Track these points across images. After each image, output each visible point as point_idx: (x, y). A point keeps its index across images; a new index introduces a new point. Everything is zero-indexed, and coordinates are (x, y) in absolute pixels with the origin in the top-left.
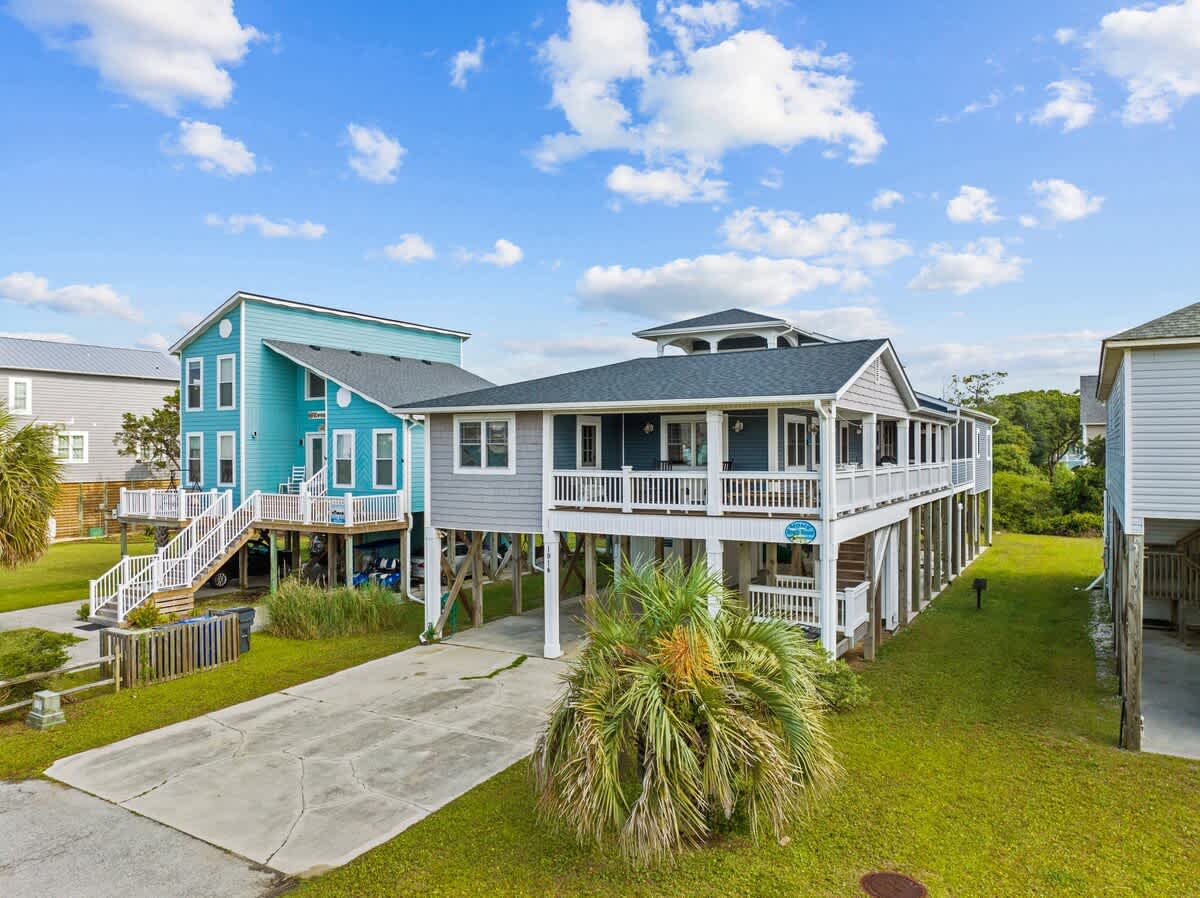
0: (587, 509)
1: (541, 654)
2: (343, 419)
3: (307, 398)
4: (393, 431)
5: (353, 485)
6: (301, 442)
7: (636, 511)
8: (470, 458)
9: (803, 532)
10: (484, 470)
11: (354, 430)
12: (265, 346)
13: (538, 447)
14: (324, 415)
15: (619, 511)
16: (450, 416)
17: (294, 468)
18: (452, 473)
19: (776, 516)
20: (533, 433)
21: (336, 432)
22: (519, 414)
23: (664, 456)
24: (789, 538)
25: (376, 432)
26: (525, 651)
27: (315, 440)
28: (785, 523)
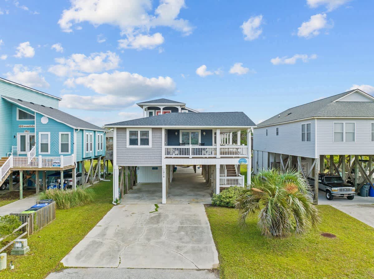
0: (174, 158)
1: (161, 203)
2: (44, 128)
3: (18, 119)
4: (69, 133)
5: (49, 153)
6: (15, 137)
7: (193, 158)
8: (133, 142)
9: (244, 161)
10: (139, 146)
11: (50, 133)
12: (2, 98)
13: (160, 139)
14: (34, 126)
15: (188, 158)
16: (126, 128)
17: (13, 147)
18: (126, 148)
19: (235, 157)
20: (158, 134)
21: (40, 133)
22: (153, 128)
23: (181, 142)
24: (240, 163)
25: (60, 133)
26: (155, 202)
27: (21, 136)
28: (238, 159)
